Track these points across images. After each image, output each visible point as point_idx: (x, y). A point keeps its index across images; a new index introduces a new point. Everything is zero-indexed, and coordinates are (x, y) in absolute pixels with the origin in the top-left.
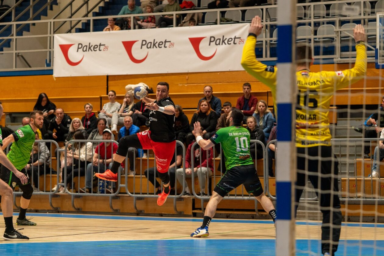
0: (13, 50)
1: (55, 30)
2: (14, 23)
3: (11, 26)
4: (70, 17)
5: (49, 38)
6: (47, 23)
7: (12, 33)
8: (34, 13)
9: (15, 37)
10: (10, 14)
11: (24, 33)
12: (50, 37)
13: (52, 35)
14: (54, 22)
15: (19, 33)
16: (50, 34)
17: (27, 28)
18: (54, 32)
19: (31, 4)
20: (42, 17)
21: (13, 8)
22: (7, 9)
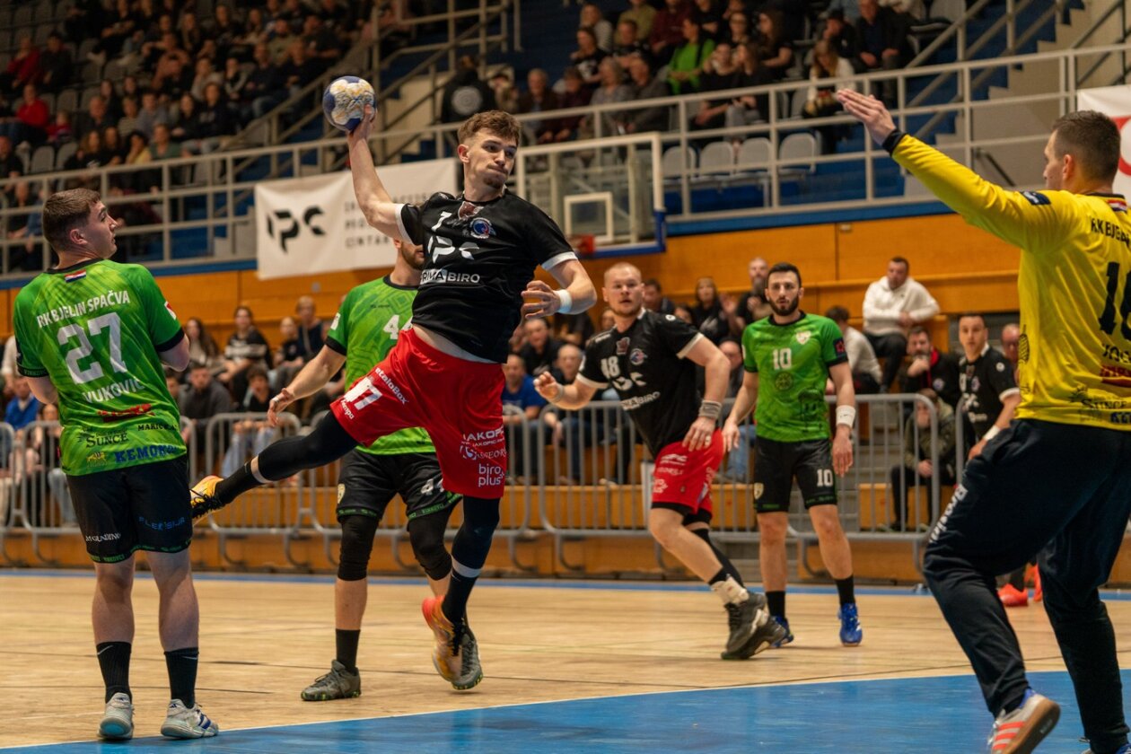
0: (963, 140)
1: (1080, 77)
2: (964, 67)
3: (954, 76)
4: (1122, 41)
5: (1062, 104)
6: (1056, 61)
7: (960, 92)
8: (1018, 34)
9: (967, 105)
10: (951, 43)
11: (993, 91)
12: (1067, 101)
13: (1071, 95)
14: (1076, 59)
15: (980, 94)
16: (1067, 89)
17: (1000, 78)
18: (1079, 85)
19: (1010, 8)
20: (1041, 44)
21: (960, 26)
22: (941, 30)
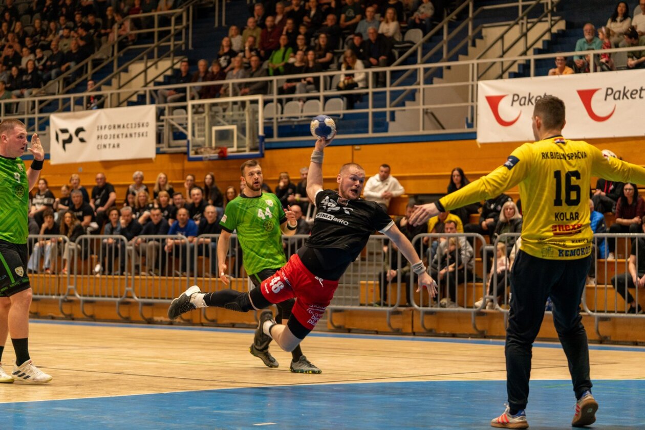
0: (419, 105)
1: (480, 74)
2: (421, 67)
3: (416, 70)
4: (501, 57)
5: (470, 88)
6: (468, 65)
7: (418, 80)
8: (449, 51)
9: (422, 86)
10: (415, 54)
11: (435, 80)
12: (473, 86)
13: (475, 83)
14: (478, 64)
15: (428, 81)
16: (473, 80)
17: (439, 73)
18: (479, 78)
19: (445, 37)
20: (460, 57)
21: (419, 45)
22: (410, 47)
